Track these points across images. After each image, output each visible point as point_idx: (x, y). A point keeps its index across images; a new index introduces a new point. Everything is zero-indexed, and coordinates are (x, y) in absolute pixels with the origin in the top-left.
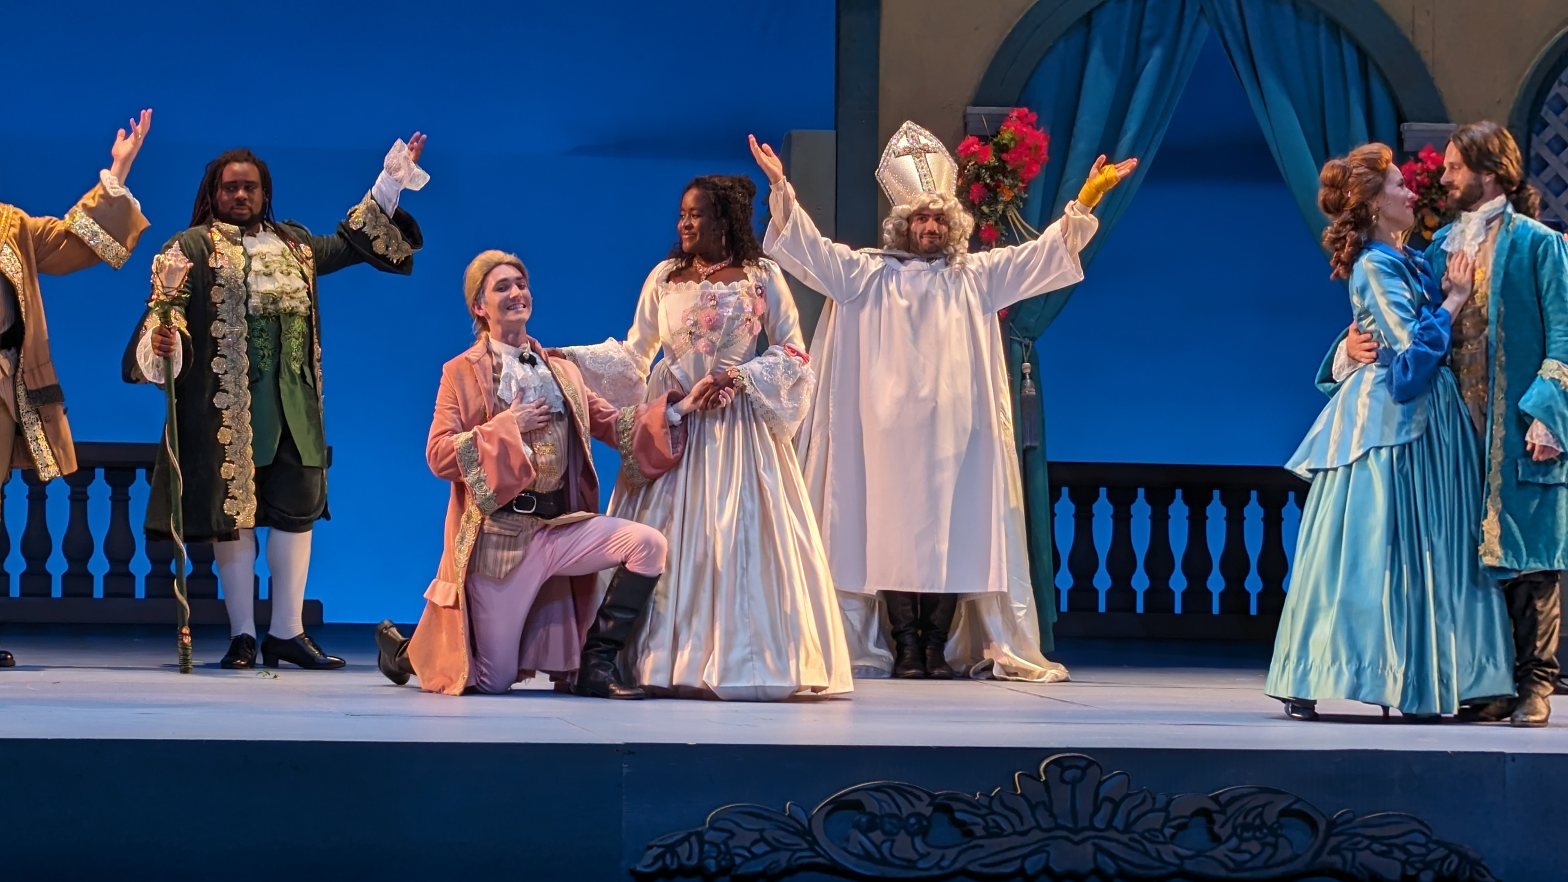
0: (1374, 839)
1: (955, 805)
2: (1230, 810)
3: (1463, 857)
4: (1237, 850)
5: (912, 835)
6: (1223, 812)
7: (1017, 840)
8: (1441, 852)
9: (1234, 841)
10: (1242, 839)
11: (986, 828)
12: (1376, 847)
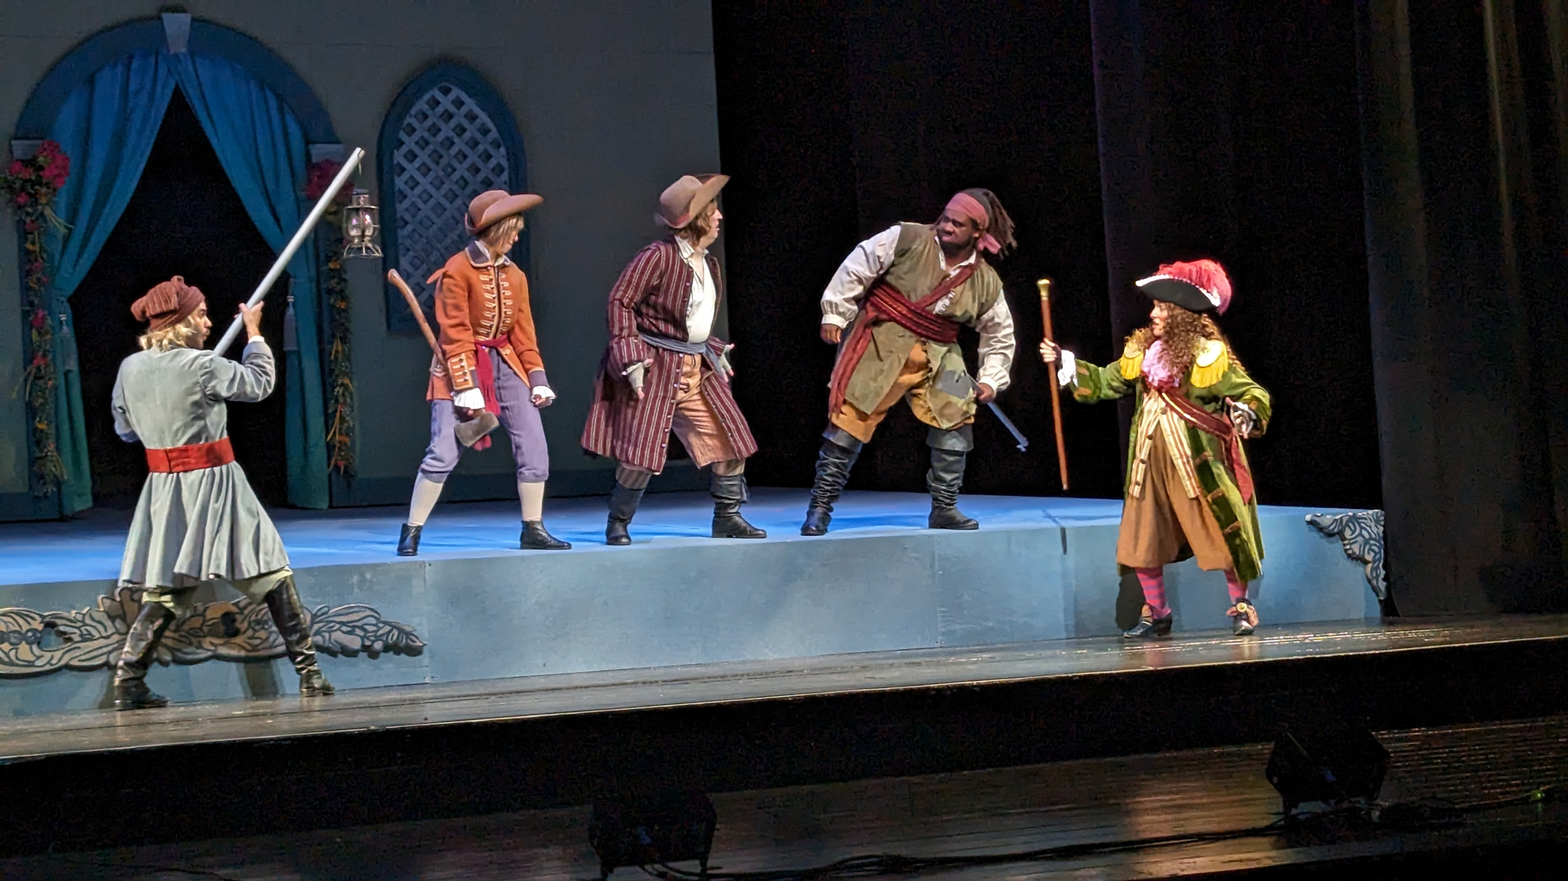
0: (343, 623)
1: (59, 621)
2: (246, 612)
3: (401, 631)
4: (251, 638)
5: (30, 643)
6: (241, 613)
7: (103, 642)
8: (388, 628)
9: (250, 633)
10: (255, 631)
11: (81, 635)
12: (344, 628)
